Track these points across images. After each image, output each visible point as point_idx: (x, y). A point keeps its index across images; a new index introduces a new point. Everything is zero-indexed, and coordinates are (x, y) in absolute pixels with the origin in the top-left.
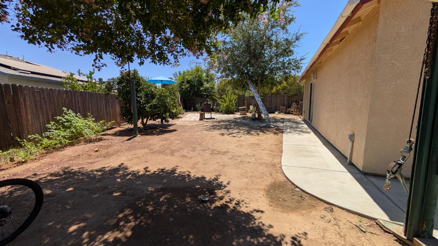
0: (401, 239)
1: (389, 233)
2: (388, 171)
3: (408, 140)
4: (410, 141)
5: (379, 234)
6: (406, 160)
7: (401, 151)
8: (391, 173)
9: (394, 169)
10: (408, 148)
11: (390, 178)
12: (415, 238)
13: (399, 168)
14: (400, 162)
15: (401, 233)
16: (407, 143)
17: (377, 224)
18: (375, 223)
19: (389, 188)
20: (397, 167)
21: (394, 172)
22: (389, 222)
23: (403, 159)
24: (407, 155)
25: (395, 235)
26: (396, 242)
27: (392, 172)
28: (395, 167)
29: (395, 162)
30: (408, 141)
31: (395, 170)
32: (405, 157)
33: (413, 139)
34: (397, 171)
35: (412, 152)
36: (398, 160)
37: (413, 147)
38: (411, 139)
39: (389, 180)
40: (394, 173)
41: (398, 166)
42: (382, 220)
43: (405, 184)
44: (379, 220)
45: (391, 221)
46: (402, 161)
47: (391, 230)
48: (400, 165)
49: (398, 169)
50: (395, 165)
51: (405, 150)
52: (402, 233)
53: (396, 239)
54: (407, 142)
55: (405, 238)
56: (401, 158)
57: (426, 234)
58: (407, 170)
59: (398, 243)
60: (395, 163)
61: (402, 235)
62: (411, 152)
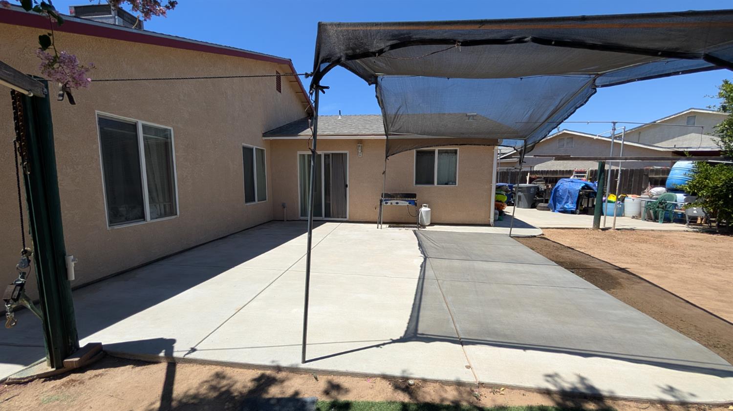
0: (49, 374)
1: (31, 381)
2: (6, 300)
3: (22, 250)
4: (25, 252)
5: (18, 393)
6: (27, 277)
7: (17, 268)
8: (11, 301)
9: (15, 293)
10: (26, 260)
11: (11, 310)
12: (65, 360)
13: (21, 290)
14: (21, 282)
15: (47, 369)
16: (23, 255)
17: (9, 384)
18: (6, 386)
19: (14, 324)
20: (18, 290)
21: (16, 298)
22: (26, 369)
23: (23, 277)
24: (26, 270)
25: (39, 377)
26: (46, 382)
27: (13, 299)
28: (16, 290)
29: (12, 284)
30: (22, 252)
31: (17, 295)
32: (24, 273)
33: (29, 249)
34: (19, 295)
35: (33, 264)
36: (16, 281)
37: (32, 257)
38: (26, 248)
39: (11, 312)
40: (15, 300)
41: (19, 288)
42: (14, 374)
43: (34, 307)
44: (10, 377)
45: (28, 367)
46: (22, 280)
47: (33, 375)
48: (22, 285)
49: (21, 292)
50: (16, 287)
51: (22, 264)
52: (48, 367)
53: (43, 380)
54: (21, 254)
55: (54, 369)
56: (20, 276)
57: (73, 348)
58: (33, 290)
59: (48, 382)
60: (14, 286)
61: (50, 369)
62: (30, 264)
